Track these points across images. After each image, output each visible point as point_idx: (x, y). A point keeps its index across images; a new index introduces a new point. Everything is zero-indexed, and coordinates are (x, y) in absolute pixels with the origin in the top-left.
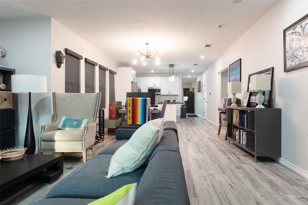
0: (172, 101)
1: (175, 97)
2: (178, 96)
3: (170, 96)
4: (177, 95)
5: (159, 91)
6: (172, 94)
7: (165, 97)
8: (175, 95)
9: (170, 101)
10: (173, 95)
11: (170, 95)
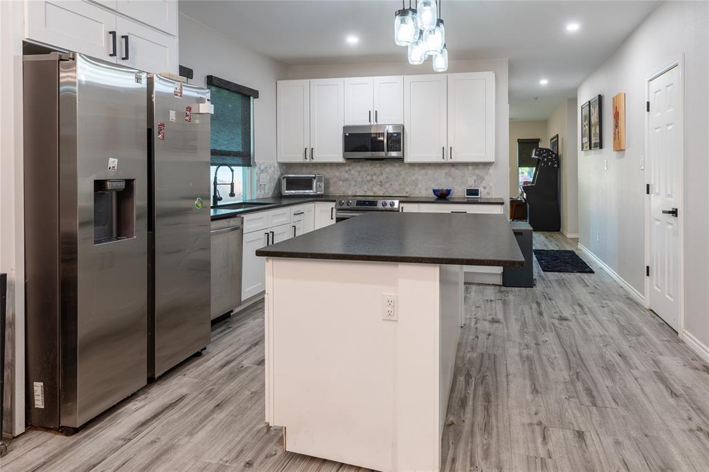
0: (459, 191)
1: (477, 172)
2: (492, 170)
3: (453, 170)
4: (487, 165)
5: (396, 141)
6: (458, 158)
7: (430, 172)
8: (476, 165)
9: (449, 192)
10: (466, 165)
11: (453, 165)
